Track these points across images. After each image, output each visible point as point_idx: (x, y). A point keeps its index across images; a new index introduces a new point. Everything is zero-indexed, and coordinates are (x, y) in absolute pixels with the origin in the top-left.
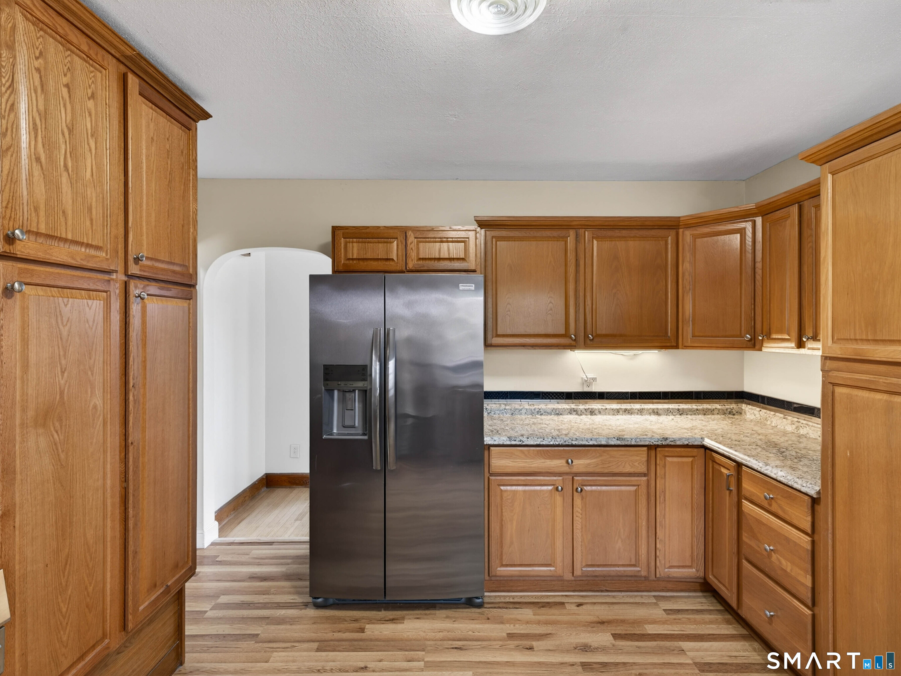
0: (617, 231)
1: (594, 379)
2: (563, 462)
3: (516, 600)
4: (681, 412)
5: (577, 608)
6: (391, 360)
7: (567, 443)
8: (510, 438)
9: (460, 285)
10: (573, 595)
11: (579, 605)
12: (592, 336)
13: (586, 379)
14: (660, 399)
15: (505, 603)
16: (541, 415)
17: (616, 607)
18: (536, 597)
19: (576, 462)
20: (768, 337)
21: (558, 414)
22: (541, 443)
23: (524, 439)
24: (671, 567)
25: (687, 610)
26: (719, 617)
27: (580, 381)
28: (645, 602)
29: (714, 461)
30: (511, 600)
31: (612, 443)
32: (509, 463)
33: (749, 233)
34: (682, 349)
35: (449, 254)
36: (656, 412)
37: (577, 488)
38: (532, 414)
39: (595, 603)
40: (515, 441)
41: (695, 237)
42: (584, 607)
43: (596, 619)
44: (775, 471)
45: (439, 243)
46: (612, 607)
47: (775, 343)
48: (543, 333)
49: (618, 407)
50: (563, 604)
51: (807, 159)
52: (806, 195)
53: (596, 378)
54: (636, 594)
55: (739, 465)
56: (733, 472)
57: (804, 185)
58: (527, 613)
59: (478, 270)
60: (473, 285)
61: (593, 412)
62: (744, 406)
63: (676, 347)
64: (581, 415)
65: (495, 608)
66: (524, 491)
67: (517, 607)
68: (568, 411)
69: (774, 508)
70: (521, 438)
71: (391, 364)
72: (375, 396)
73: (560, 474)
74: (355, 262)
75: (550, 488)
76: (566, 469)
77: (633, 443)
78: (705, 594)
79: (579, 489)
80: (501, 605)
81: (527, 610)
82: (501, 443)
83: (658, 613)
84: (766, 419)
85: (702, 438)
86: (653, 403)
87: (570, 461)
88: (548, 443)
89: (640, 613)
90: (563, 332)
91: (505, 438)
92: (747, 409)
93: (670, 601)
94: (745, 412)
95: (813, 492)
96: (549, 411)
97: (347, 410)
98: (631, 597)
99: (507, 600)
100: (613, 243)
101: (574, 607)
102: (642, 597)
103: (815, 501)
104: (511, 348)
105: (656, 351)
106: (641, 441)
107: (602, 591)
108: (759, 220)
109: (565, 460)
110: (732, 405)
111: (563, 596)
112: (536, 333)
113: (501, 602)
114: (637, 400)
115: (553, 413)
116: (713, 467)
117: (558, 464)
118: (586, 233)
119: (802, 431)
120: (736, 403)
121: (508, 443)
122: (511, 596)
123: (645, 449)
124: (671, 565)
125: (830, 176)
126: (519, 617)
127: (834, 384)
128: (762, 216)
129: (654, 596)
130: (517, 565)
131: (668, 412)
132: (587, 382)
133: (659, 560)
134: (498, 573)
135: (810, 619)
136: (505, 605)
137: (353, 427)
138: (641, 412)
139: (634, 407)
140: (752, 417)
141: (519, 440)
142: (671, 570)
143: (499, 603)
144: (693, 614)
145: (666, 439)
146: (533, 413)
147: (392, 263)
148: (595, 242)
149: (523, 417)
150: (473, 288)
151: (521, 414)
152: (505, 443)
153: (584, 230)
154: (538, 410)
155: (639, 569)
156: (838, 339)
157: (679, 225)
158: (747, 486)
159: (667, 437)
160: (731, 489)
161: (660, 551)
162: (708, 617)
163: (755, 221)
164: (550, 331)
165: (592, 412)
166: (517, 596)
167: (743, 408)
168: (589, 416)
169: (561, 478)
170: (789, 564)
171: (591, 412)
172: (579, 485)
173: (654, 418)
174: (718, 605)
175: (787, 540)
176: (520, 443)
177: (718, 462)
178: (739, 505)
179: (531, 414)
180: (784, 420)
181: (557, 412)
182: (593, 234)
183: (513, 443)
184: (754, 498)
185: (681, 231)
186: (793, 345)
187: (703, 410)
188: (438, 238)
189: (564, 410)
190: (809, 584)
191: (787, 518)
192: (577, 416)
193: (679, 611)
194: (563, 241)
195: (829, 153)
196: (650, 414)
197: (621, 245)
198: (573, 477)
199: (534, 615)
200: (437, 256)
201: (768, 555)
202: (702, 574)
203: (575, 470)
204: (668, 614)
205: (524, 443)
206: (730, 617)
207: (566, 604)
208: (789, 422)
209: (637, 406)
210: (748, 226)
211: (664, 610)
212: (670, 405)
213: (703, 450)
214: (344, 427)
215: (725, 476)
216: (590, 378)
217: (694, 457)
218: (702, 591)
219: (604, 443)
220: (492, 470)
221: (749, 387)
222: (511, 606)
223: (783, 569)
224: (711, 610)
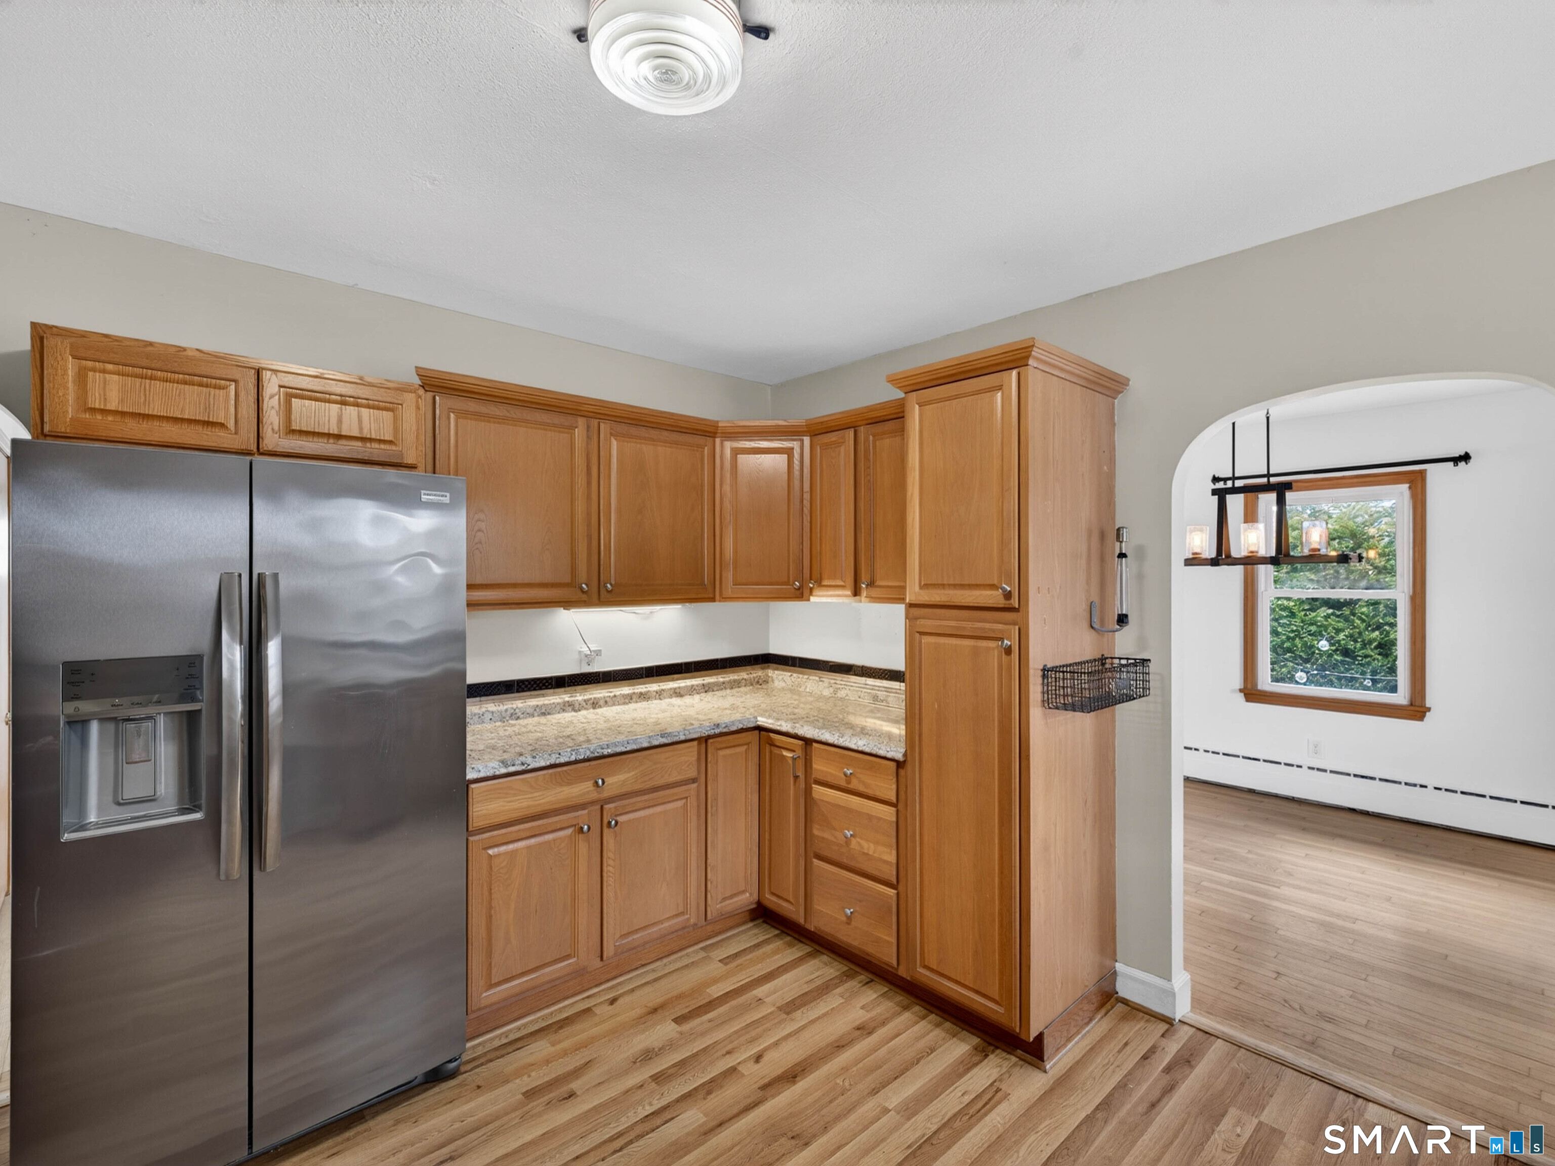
0: (643, 429)
1: (598, 653)
2: (589, 785)
3: (512, 1037)
4: (707, 689)
5: (612, 1006)
6: (272, 639)
7: (596, 754)
8: (504, 763)
9: (423, 492)
10: (599, 992)
11: (613, 1001)
12: (611, 584)
13: (589, 653)
14: (681, 673)
15: (496, 1049)
16: (518, 718)
17: (663, 982)
18: (543, 1018)
19: (609, 781)
20: (819, 583)
21: (544, 714)
22: (557, 762)
23: (529, 760)
24: (724, 899)
25: (745, 950)
26: (779, 943)
27: (576, 656)
28: (694, 960)
29: (772, 744)
30: (504, 1041)
31: (656, 743)
32: (504, 806)
33: (797, 455)
34: (720, 601)
35: (361, 429)
36: (677, 693)
37: (609, 823)
38: (502, 719)
39: (633, 990)
40: (513, 765)
41: (736, 452)
42: (620, 1001)
43: (644, 1010)
44: (854, 740)
45: (339, 406)
46: (657, 985)
47: (827, 591)
48: (537, 581)
49: (631, 692)
50: (588, 1010)
51: (895, 382)
52: (862, 420)
53: (600, 651)
54: (680, 954)
55: (808, 742)
56: (799, 753)
57: (863, 408)
58: (540, 1049)
59: (421, 466)
60: (448, 494)
61: (597, 703)
62: (770, 672)
63: (713, 600)
64: (580, 710)
65: (482, 1064)
66: (529, 847)
67: (519, 1046)
68: (558, 708)
69: (855, 785)
70: (522, 759)
71: (273, 650)
72: (231, 721)
73: (583, 806)
74: (110, 418)
75: (569, 831)
76: (594, 796)
77: (682, 738)
78: (755, 923)
79: (613, 822)
80: (489, 1057)
81: (538, 1043)
82: (490, 773)
83: (714, 968)
84: (799, 685)
85: (755, 718)
86: (673, 680)
87: (600, 782)
88: (567, 760)
89: (695, 976)
90: (567, 579)
91: (495, 764)
92: (774, 676)
93: (722, 947)
94: (773, 681)
95: (899, 756)
96: (529, 711)
97: (127, 763)
98: (675, 961)
99: (497, 1043)
100: (638, 446)
101: (607, 1009)
102: (687, 955)
103: (900, 765)
104: (480, 607)
105: (679, 606)
106: (690, 733)
107: (636, 969)
108: (807, 440)
109: (592, 782)
110: (757, 673)
111: (583, 999)
112: (526, 581)
113: (489, 1051)
114: (655, 678)
115: (536, 714)
116: (771, 752)
117: (581, 790)
118: (602, 425)
119: (842, 694)
120: (763, 669)
121: (503, 771)
122: (502, 1034)
123: (695, 743)
124: (724, 896)
125: (917, 406)
126: (530, 1060)
127: (921, 633)
128: (811, 436)
129: (702, 949)
130: (517, 975)
131: (692, 691)
132: (588, 659)
133: (711, 896)
134: (484, 1003)
135: (895, 898)
136: (498, 1053)
137: (151, 800)
138: (660, 694)
139: (651, 689)
140: (782, 684)
141: (520, 762)
142: (723, 904)
143: (485, 1054)
144: (751, 952)
145: (718, 725)
146: (504, 718)
147: (222, 433)
148: (614, 443)
149: (489, 726)
150: (446, 500)
151: (483, 722)
152: (498, 773)
153: (598, 420)
154: (513, 711)
155: (686, 917)
156: (925, 585)
157: (716, 433)
158: (820, 767)
159: (719, 722)
160: (798, 774)
161: (711, 883)
162: (768, 948)
163: (803, 440)
164: (548, 578)
165: (595, 704)
166: (510, 1031)
167: (770, 675)
168: (592, 710)
169: (586, 812)
170: (872, 846)
171: (593, 703)
172: (611, 816)
173: (676, 701)
174: (773, 930)
175: (870, 817)
176: (524, 768)
177: (778, 744)
178: (808, 791)
179: (501, 721)
180: (821, 683)
181: (543, 711)
182: (611, 429)
183: (512, 769)
184: (829, 779)
185: (718, 441)
186: (849, 593)
187: (730, 682)
188: (336, 395)
189: (554, 706)
190: (892, 858)
191: (870, 792)
192: (573, 714)
193: (736, 955)
194: (567, 433)
195: (919, 380)
196: (671, 697)
197: (648, 450)
198: (602, 807)
199: (553, 1045)
200: (334, 430)
201: (846, 842)
202: (755, 897)
203: (606, 794)
204: (726, 964)
205: (529, 767)
206: (789, 938)
207: (594, 1009)
208: (826, 685)
209: (653, 687)
210: (795, 445)
211: (719, 961)
212: (693, 680)
213: (757, 732)
214: (119, 804)
215: (790, 762)
216: (595, 651)
217: (748, 744)
218: (752, 920)
219: (645, 745)
220: (475, 825)
221: (776, 648)
222: (510, 1049)
223: (864, 854)
224: (769, 939)
